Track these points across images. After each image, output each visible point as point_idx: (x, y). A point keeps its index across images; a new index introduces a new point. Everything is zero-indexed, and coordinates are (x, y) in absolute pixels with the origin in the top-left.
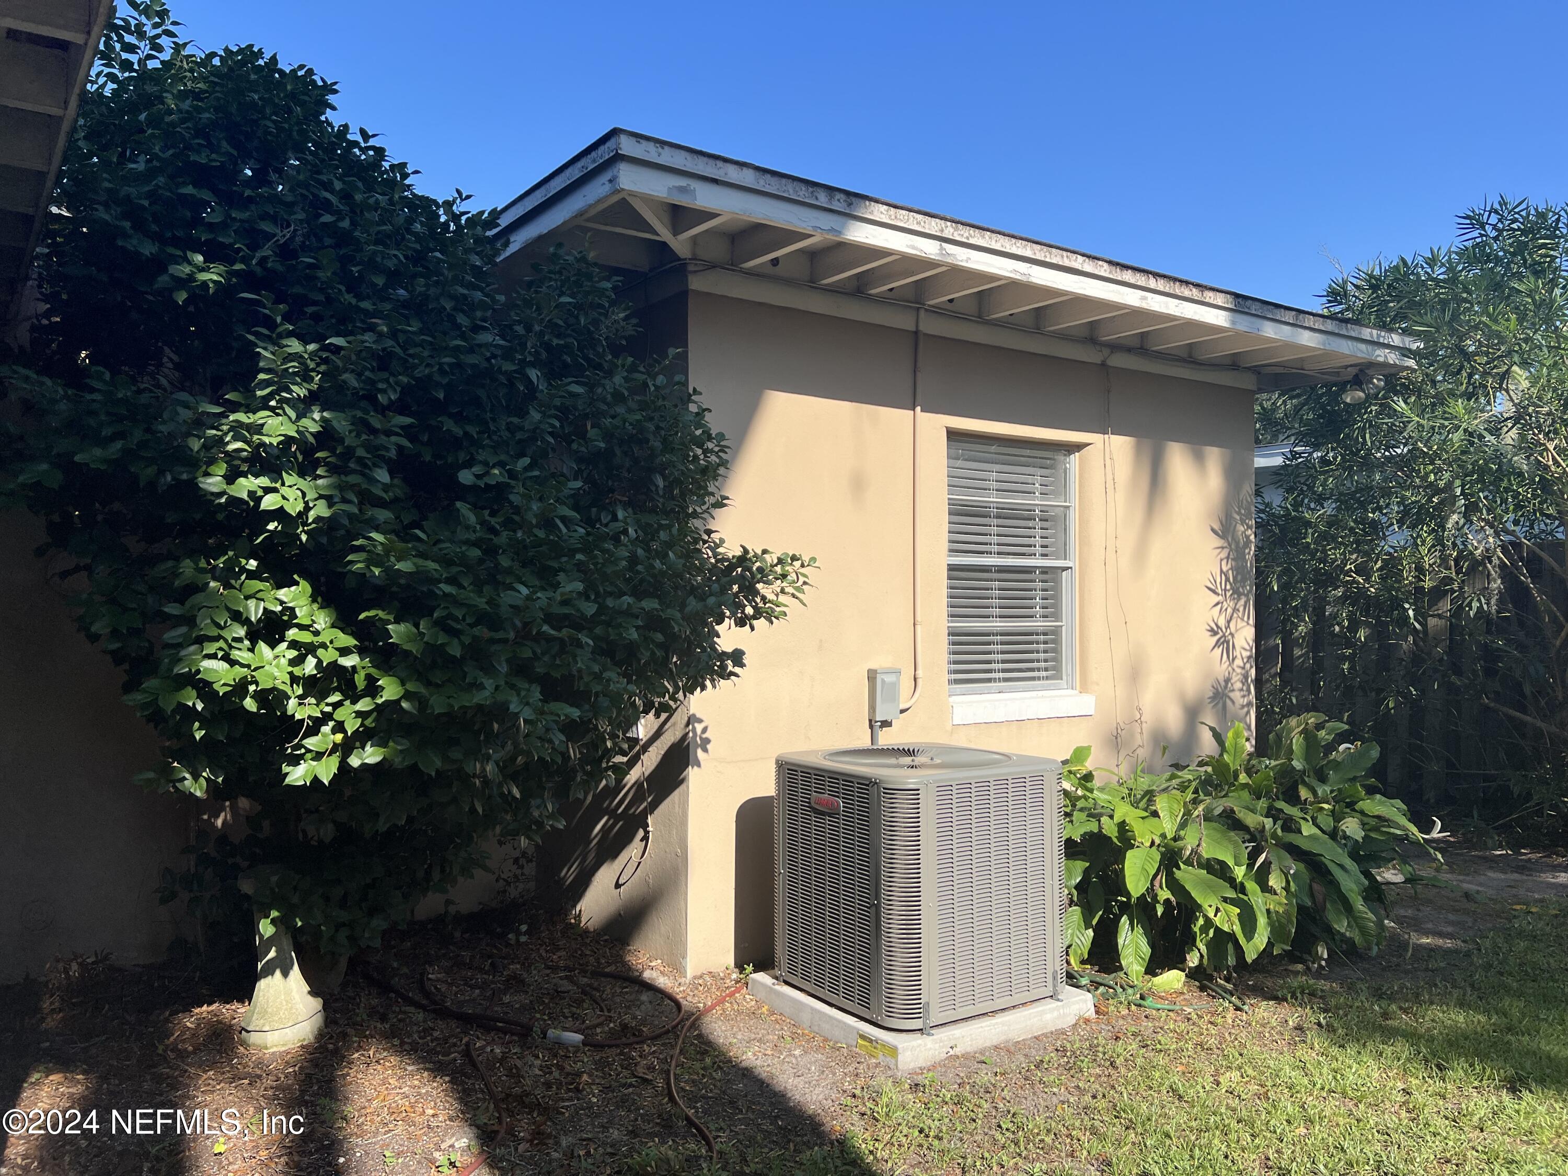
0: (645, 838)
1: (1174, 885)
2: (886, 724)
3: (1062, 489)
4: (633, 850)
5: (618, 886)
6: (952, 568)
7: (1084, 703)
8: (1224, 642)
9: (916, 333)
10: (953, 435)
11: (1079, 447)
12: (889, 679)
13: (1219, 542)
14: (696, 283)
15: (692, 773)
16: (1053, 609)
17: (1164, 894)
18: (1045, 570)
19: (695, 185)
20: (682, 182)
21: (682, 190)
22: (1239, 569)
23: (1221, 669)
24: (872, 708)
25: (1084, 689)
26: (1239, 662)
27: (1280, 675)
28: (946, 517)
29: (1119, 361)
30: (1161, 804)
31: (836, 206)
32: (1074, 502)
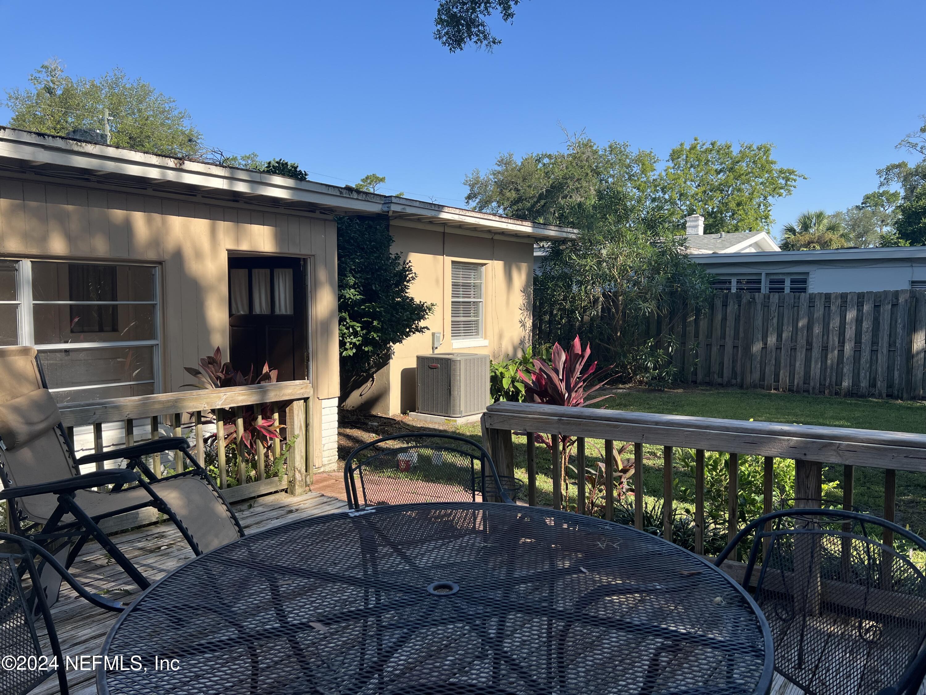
0: (373, 380)
1: (515, 387)
2: (436, 348)
3: (480, 278)
4: (369, 384)
5: (361, 395)
6: (452, 302)
7: (486, 343)
8: (524, 325)
9: (444, 233)
10: (453, 262)
11: (485, 264)
12: (438, 335)
13: (523, 294)
14: (392, 223)
15: (391, 361)
16: (477, 314)
17: (512, 389)
18: (474, 302)
19: (406, 207)
20: (404, 207)
21: (404, 209)
22: (528, 303)
23: (523, 334)
24: (433, 343)
25: (485, 338)
26: (527, 331)
27: (538, 334)
28: (451, 286)
29: (497, 237)
30: (510, 367)
31: (436, 209)
32: (483, 281)
